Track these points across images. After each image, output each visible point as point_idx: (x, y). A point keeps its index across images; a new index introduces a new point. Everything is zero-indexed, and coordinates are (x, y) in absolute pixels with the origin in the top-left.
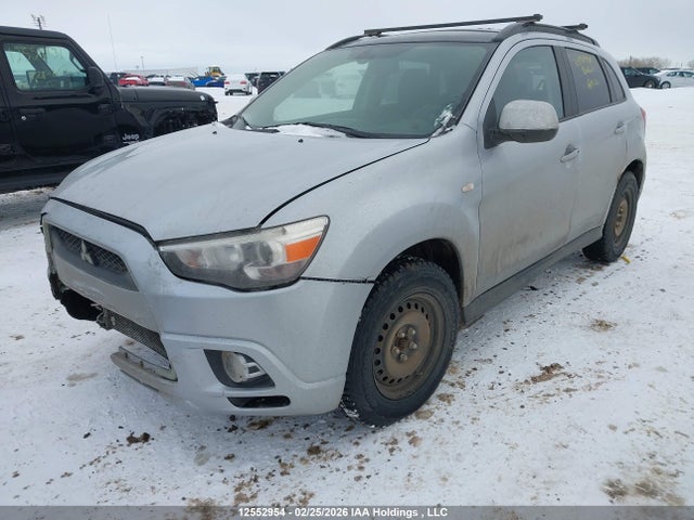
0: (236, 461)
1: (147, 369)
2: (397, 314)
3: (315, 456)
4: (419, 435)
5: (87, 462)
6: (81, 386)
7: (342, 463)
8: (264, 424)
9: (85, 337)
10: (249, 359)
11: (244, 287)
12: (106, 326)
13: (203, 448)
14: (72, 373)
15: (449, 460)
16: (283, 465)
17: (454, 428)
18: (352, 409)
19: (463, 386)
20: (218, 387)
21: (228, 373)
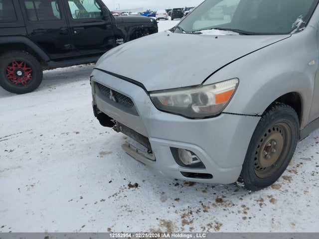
0: (180, 202)
1: (139, 154)
2: (268, 133)
3: (220, 204)
4: (275, 197)
5: (111, 195)
6: (106, 157)
7: (235, 209)
8: (192, 184)
9: (105, 134)
10: (193, 154)
11: (192, 117)
12: (117, 130)
13: (163, 193)
14: (101, 151)
15: (294, 213)
16: (204, 207)
17: (294, 195)
18: (241, 182)
19: (296, 173)
20: (176, 166)
21: (181, 160)
